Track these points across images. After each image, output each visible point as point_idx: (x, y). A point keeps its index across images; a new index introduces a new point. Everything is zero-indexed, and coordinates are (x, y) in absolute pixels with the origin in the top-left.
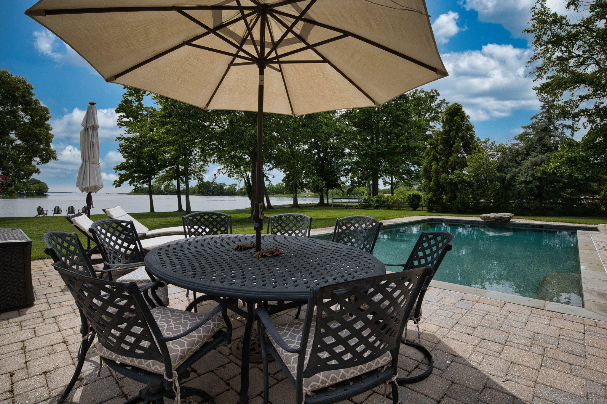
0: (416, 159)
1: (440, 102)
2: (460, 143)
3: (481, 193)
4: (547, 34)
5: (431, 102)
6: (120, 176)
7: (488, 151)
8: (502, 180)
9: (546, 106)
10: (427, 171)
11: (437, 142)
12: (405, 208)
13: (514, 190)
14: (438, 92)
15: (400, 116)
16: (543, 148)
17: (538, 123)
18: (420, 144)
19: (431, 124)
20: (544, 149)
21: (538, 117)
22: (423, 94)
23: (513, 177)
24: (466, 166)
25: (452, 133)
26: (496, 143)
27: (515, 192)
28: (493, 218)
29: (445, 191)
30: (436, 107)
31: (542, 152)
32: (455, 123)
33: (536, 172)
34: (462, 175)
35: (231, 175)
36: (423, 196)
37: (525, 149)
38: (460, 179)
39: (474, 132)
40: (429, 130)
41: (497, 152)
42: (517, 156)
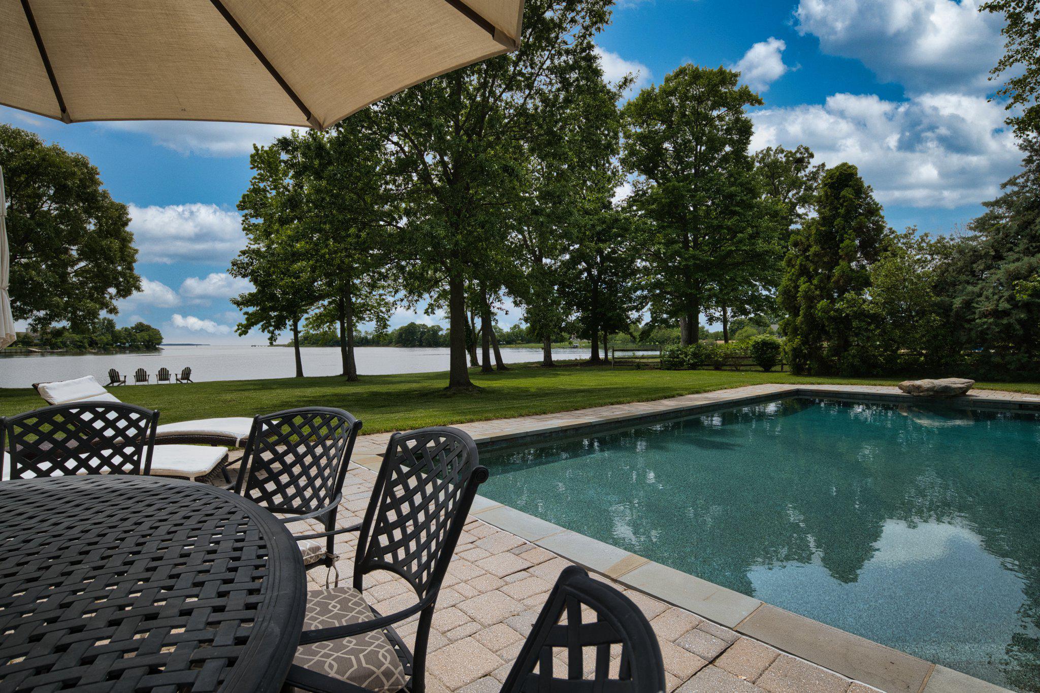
0: (768, 274)
1: (815, 170)
2: (853, 241)
3: (900, 337)
4: (1035, 11)
5: (799, 170)
6: (246, 316)
7: (914, 253)
8: (945, 310)
9: (1035, 158)
10: (789, 297)
11: (808, 240)
12: (748, 368)
13: (970, 330)
14: (811, 151)
15: (736, 196)
16: (1031, 242)
17: (1016, 193)
18: (776, 246)
19: (800, 210)
20: (1034, 245)
21: (1018, 181)
22: (782, 156)
23: (968, 305)
24: (868, 284)
25: (838, 221)
26: (929, 238)
27: (973, 334)
28: (928, 390)
29: (827, 333)
30: (808, 180)
31: (1028, 252)
32: (844, 201)
33: (1019, 292)
34: (861, 301)
35: (430, 310)
36: (781, 343)
37: (993, 247)
38: (855, 309)
39: (882, 217)
40: (796, 223)
41: (932, 255)
42: (974, 262)
